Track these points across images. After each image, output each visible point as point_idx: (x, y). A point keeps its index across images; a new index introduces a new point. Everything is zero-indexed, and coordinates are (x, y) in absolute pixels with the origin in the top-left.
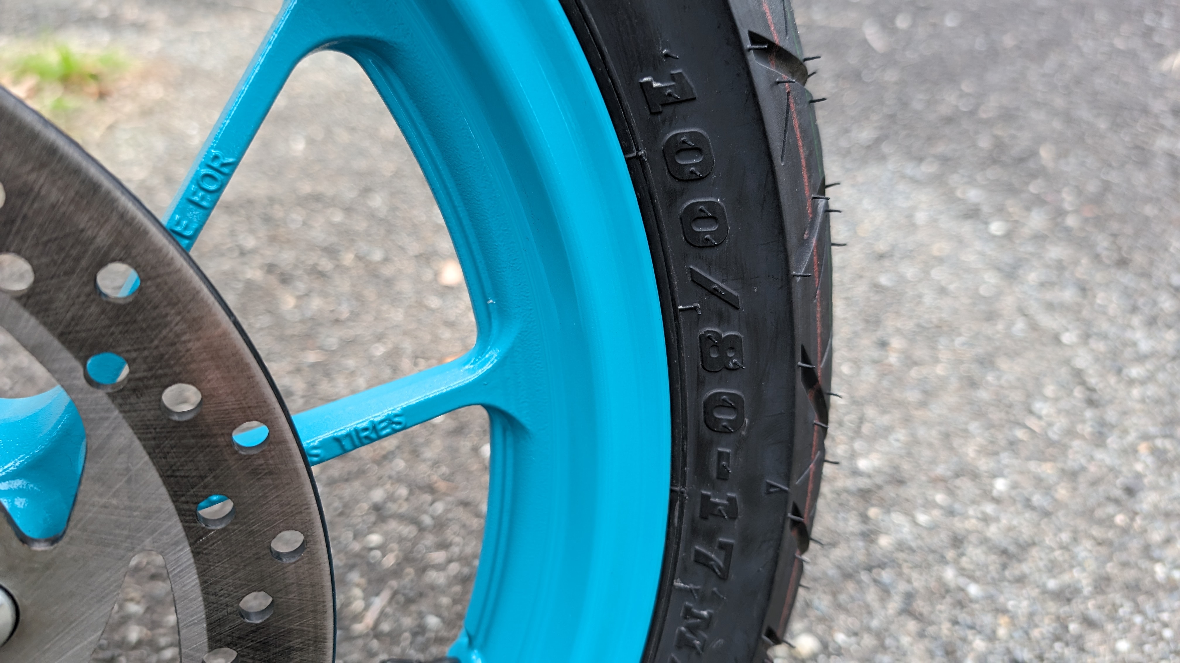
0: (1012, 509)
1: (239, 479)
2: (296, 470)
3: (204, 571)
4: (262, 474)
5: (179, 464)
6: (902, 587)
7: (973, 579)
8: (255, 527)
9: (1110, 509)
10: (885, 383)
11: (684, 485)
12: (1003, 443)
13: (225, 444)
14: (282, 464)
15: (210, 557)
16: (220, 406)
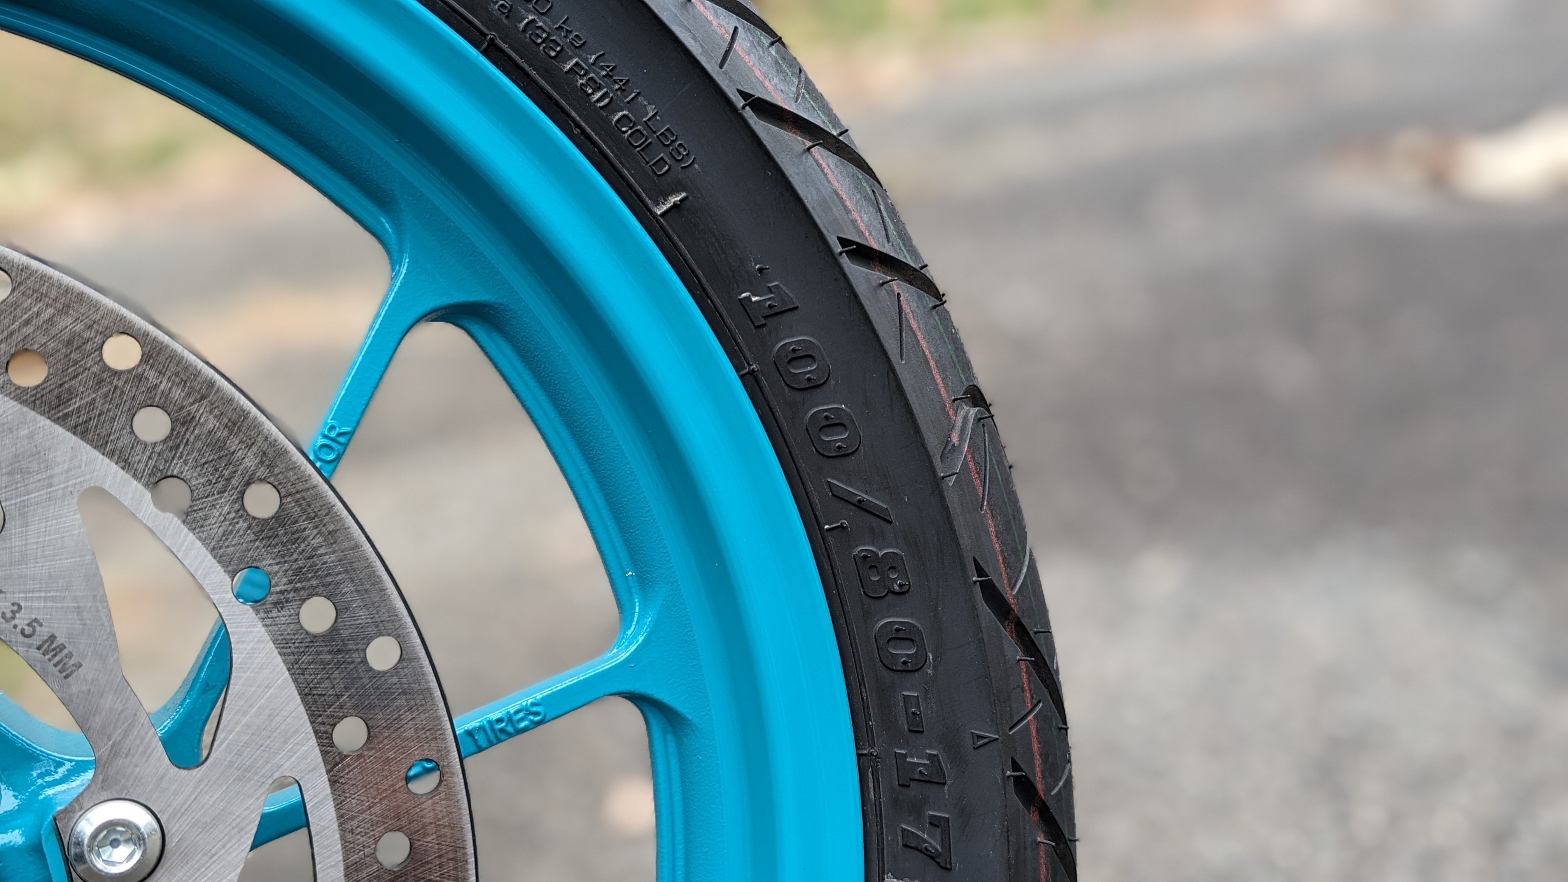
1: (374, 699)
2: (429, 690)
3: (341, 803)
4: (396, 694)
5: (316, 681)
8: (391, 755)
11: (872, 746)
13: (359, 660)
14: (415, 684)
15: (346, 787)
16: (355, 620)
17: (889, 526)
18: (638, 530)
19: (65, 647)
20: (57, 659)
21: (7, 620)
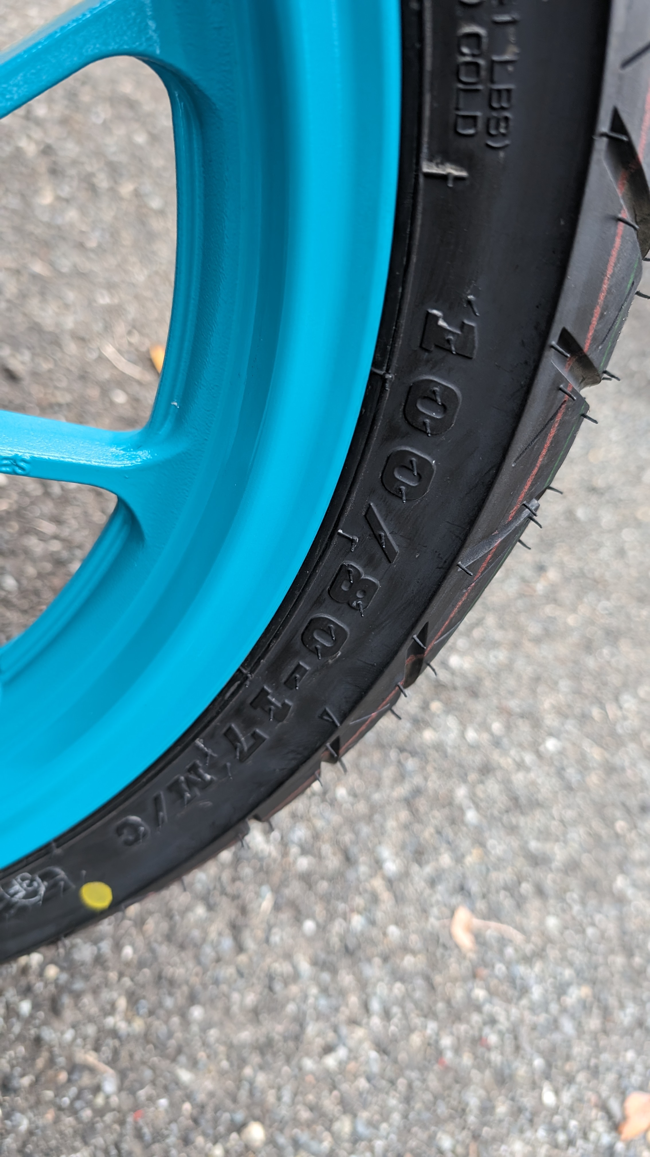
0: (546, 768)
6: (417, 780)
7: (478, 807)
9: (618, 813)
10: (520, 603)
11: (251, 672)
12: (577, 711)
17: (387, 564)
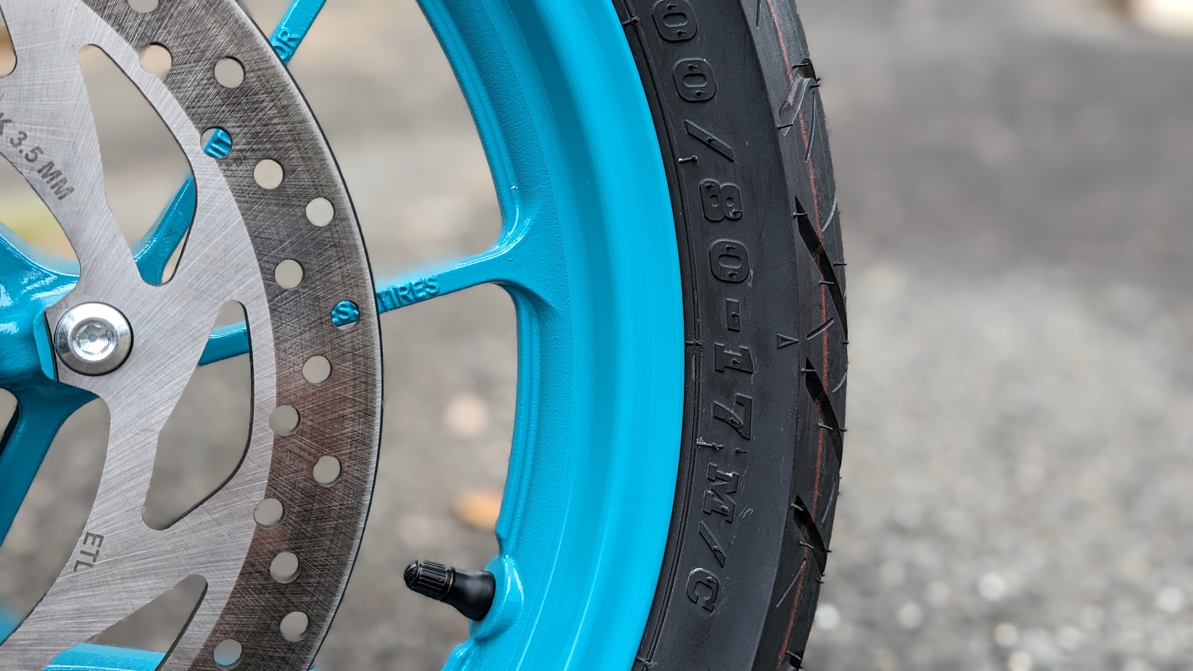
1: (310, 248)
2: (355, 246)
3: (278, 328)
4: (329, 246)
5: (264, 227)
8: (321, 294)
11: (698, 338)
13: (300, 214)
14: (344, 239)
15: (283, 315)
16: (299, 181)
17: (731, 164)
18: (524, 150)
19: (61, 174)
20: (54, 182)
21: (14, 146)
